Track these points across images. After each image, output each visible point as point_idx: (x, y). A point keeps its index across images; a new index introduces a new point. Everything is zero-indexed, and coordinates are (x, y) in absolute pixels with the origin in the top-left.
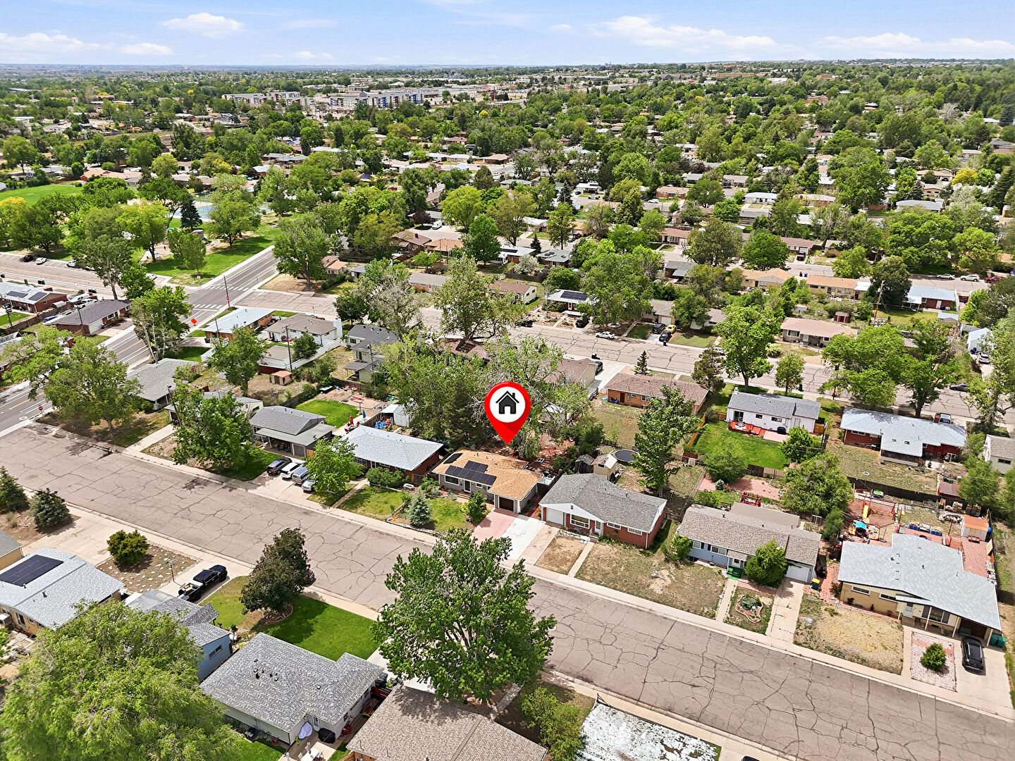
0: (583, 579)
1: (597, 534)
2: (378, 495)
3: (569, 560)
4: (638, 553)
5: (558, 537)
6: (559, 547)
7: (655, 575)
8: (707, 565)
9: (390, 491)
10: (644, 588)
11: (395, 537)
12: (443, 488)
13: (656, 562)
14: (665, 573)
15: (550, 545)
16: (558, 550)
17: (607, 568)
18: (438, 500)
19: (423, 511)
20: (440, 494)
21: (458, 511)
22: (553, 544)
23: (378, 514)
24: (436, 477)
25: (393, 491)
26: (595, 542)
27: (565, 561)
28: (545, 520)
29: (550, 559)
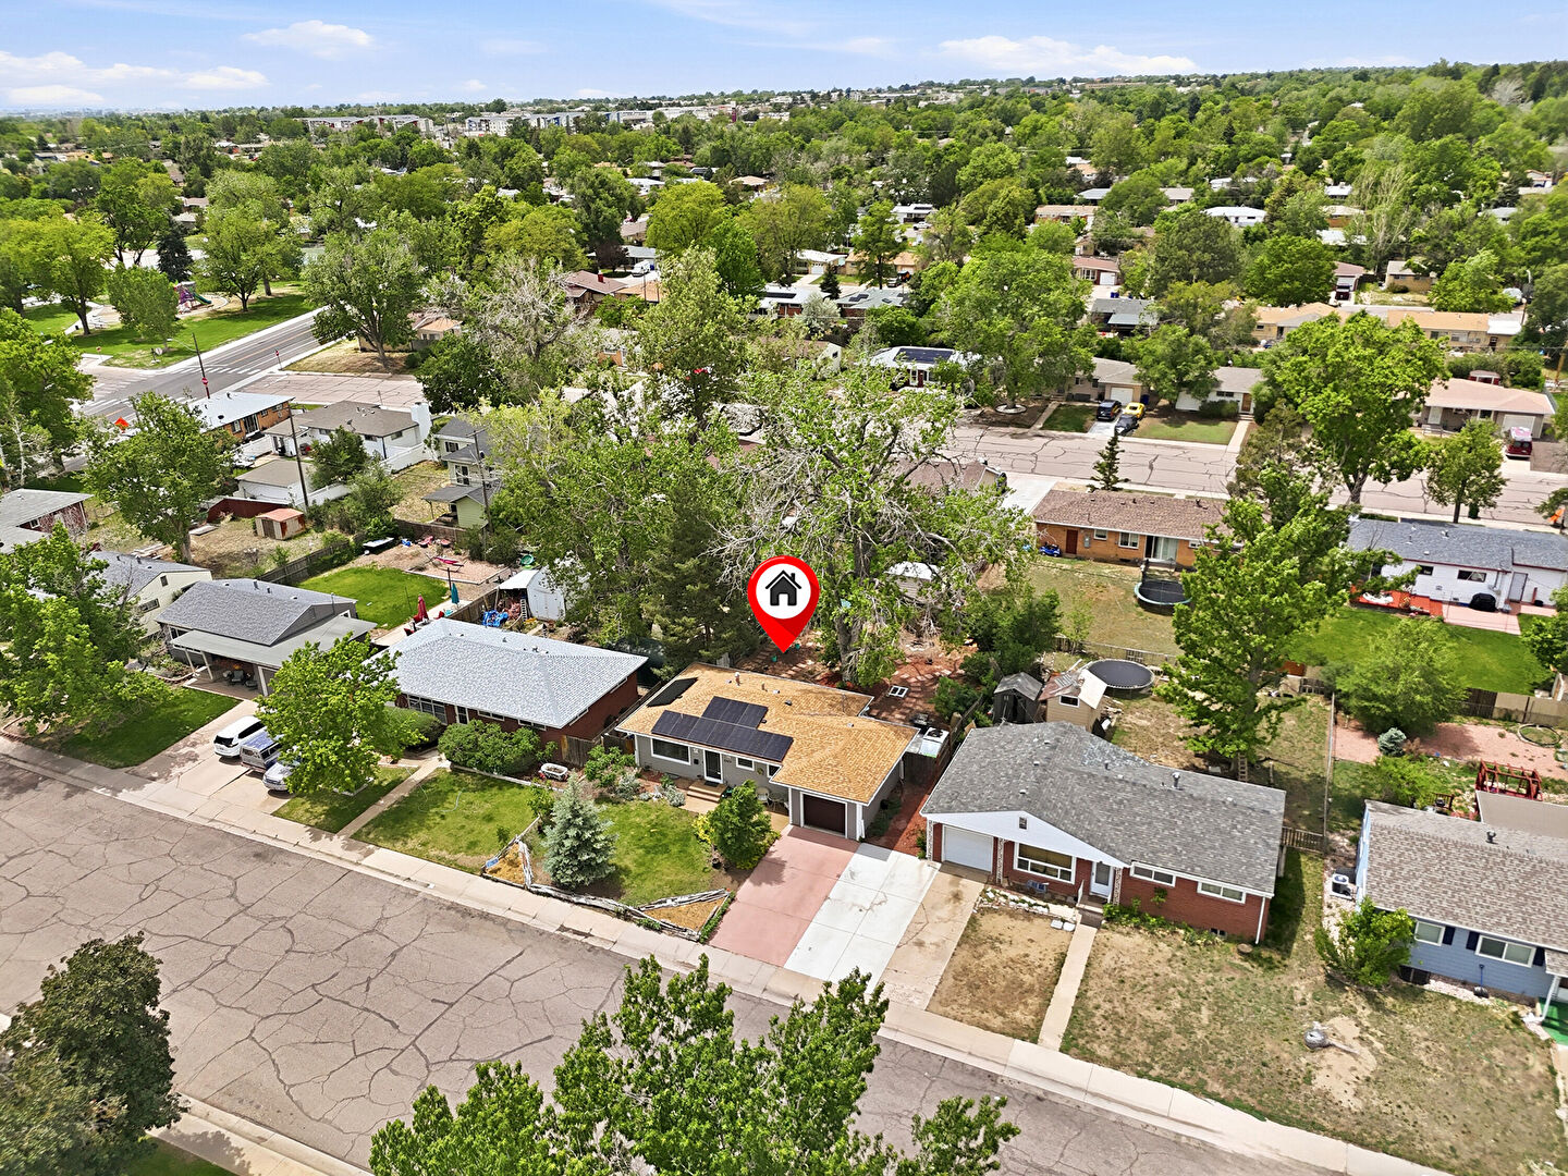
0: (1090, 1057)
1: (1100, 900)
2: (470, 796)
3: (1030, 990)
4: (1237, 960)
5: (983, 911)
6: (995, 942)
7: (1317, 1038)
8: (1465, 995)
9: (502, 785)
10: (1295, 1087)
11: (505, 922)
12: (646, 772)
13: (1302, 989)
14: (1344, 1027)
15: (965, 939)
16: (991, 954)
17: (1157, 1016)
18: (633, 806)
19: (585, 845)
20: (637, 790)
21: (688, 836)
22: (971, 935)
23: (464, 854)
24: (626, 743)
25: (512, 785)
26: (1098, 926)
27: (1019, 992)
28: (937, 858)
29: (972, 987)
